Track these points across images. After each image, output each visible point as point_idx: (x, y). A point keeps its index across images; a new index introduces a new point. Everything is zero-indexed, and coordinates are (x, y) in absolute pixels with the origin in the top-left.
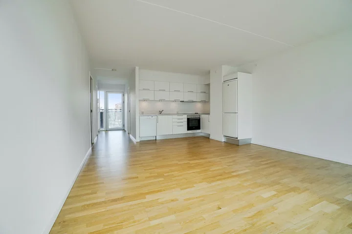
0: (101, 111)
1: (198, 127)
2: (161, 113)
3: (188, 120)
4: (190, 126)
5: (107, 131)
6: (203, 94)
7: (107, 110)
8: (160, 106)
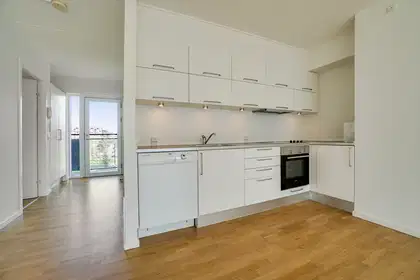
0: (73, 137)
1: (304, 180)
2: (205, 142)
3: (284, 159)
4: (288, 176)
5: (86, 178)
6: (308, 94)
7: (86, 135)
8: (203, 123)
